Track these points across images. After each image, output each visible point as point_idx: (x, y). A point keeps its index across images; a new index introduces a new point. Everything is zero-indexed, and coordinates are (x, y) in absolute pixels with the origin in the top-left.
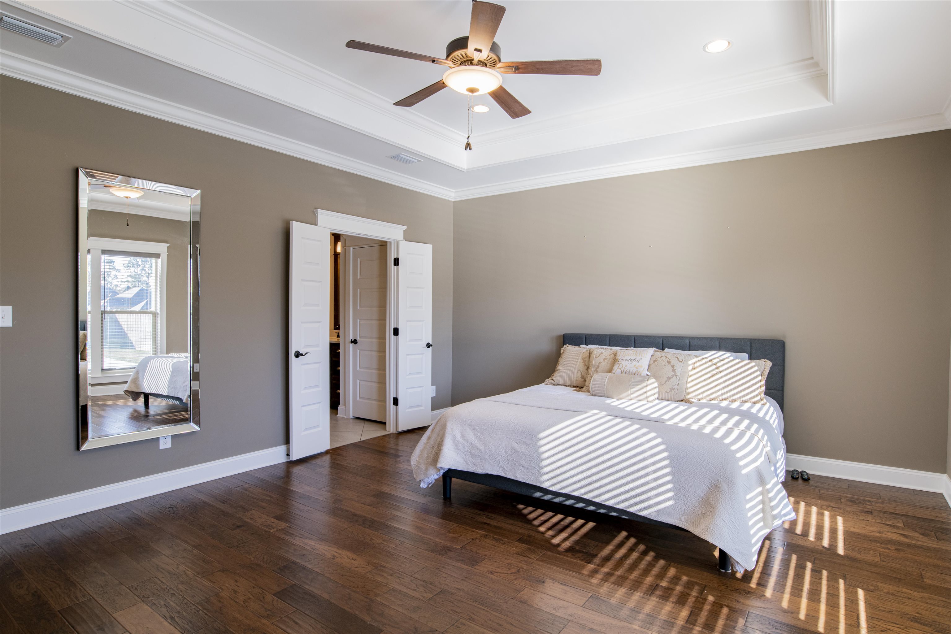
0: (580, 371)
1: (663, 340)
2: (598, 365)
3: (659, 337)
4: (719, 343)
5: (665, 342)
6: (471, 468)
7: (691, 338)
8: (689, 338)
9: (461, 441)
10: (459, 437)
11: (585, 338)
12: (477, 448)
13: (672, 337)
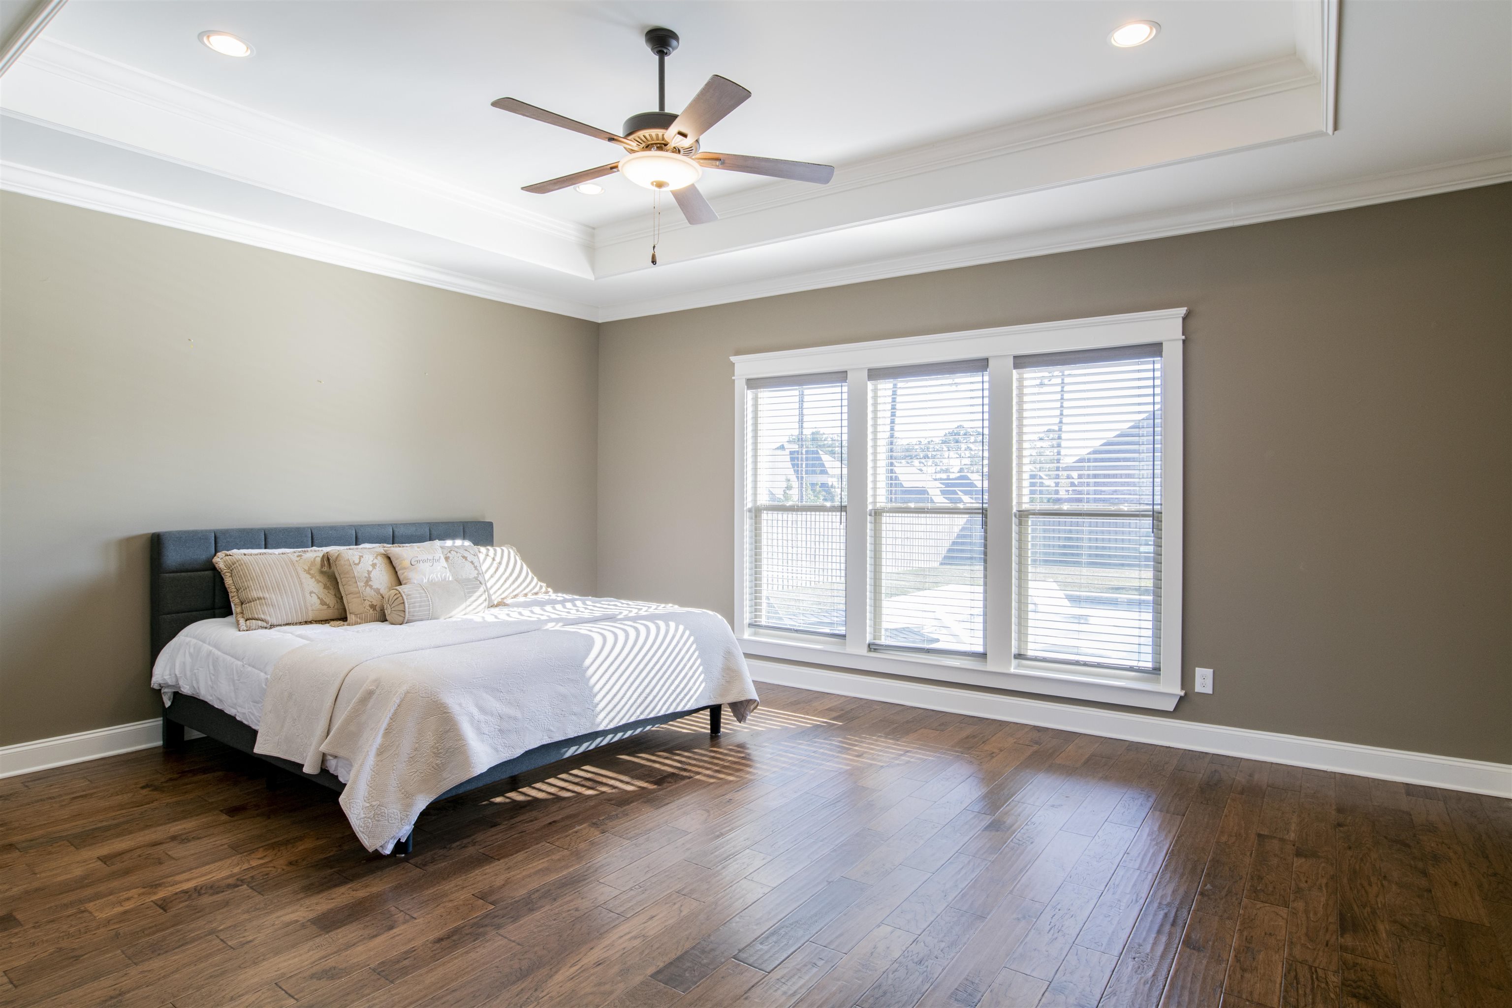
0: (315, 593)
1: (357, 531)
2: (367, 575)
3: (351, 526)
4: (430, 530)
5: (359, 535)
6: (505, 755)
7: (394, 526)
8: (391, 525)
9: (482, 717)
10: (475, 711)
11: (213, 538)
12: (510, 717)
13: (368, 525)
